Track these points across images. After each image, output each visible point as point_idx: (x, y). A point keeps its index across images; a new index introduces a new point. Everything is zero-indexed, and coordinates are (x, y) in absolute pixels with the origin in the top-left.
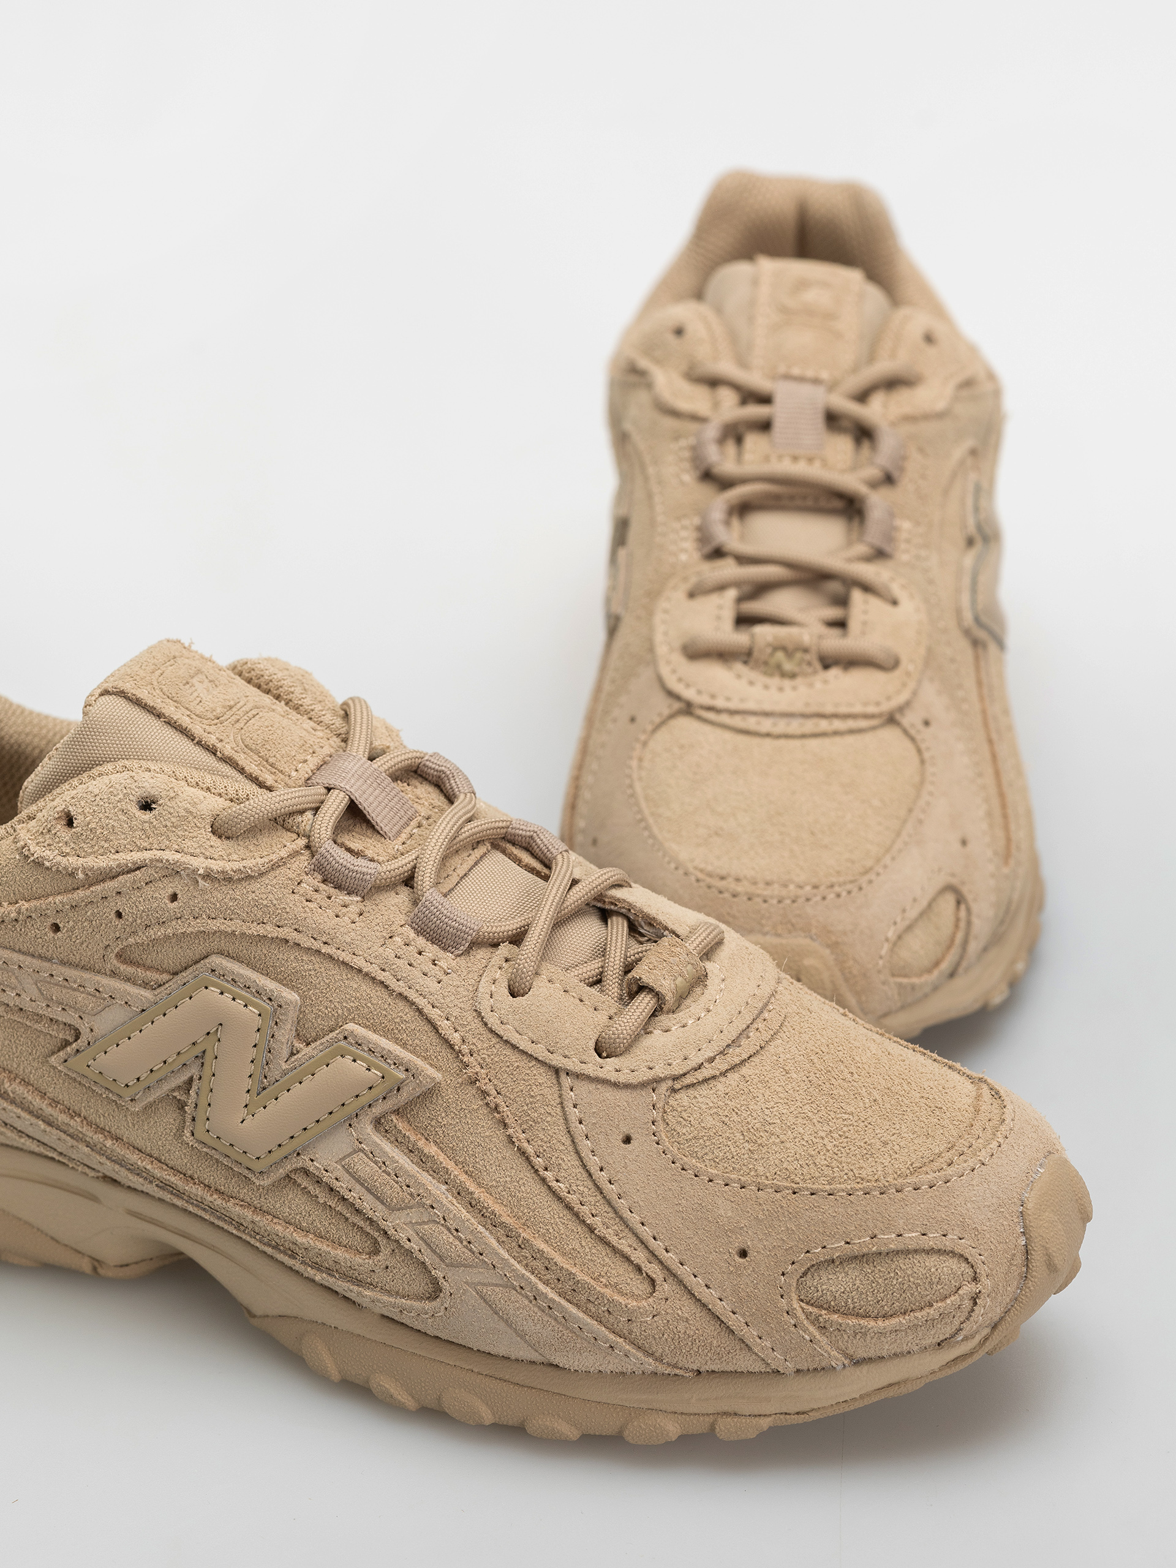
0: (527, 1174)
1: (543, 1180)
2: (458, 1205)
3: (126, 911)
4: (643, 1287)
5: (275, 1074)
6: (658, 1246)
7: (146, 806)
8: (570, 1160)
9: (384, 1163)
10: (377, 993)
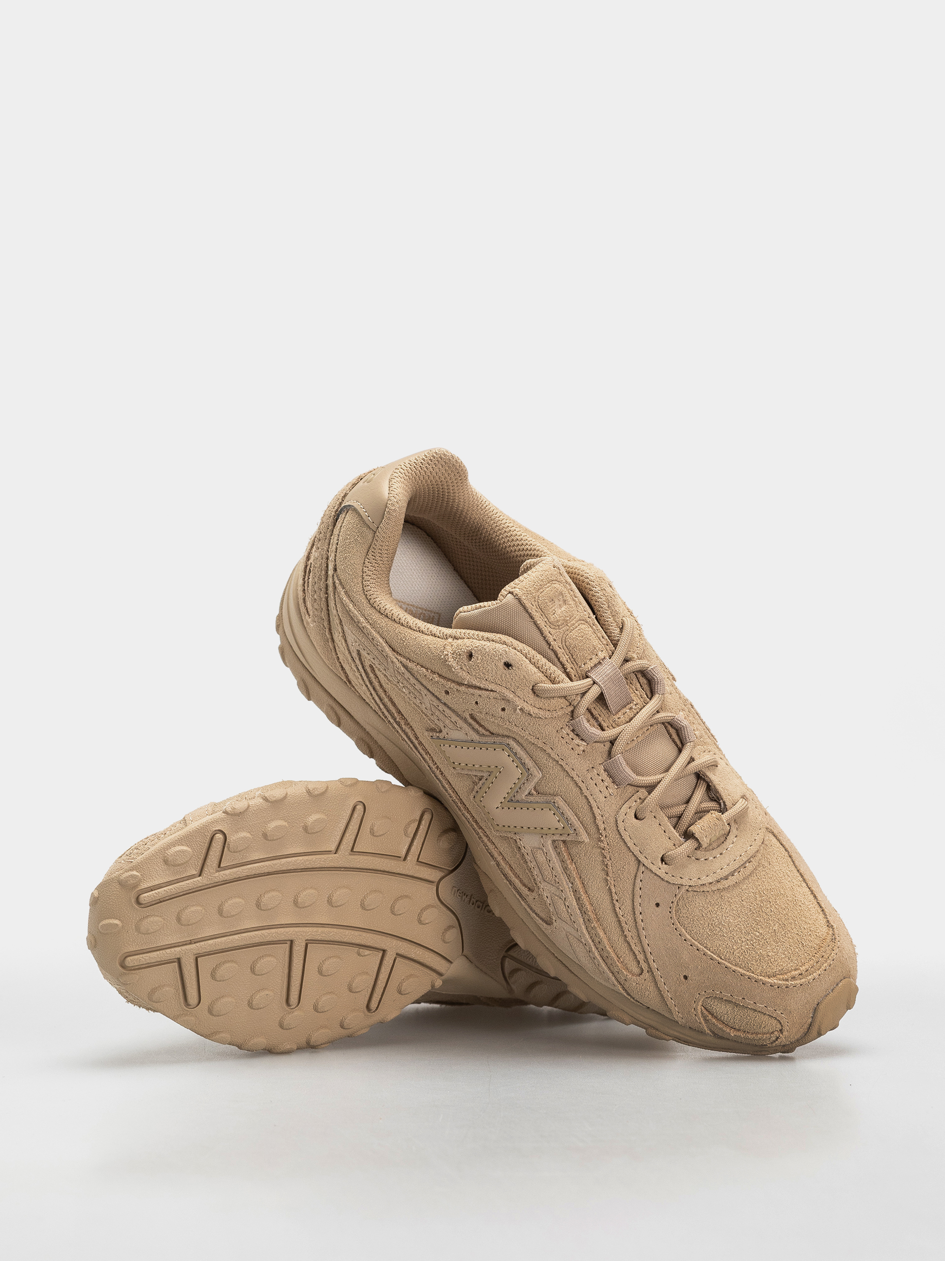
0: (607, 898)
1: (614, 905)
2: (573, 896)
3: (480, 703)
4: (636, 970)
5: (518, 797)
6: (651, 958)
7: (508, 665)
8: (629, 902)
9: (550, 861)
10: (576, 790)
